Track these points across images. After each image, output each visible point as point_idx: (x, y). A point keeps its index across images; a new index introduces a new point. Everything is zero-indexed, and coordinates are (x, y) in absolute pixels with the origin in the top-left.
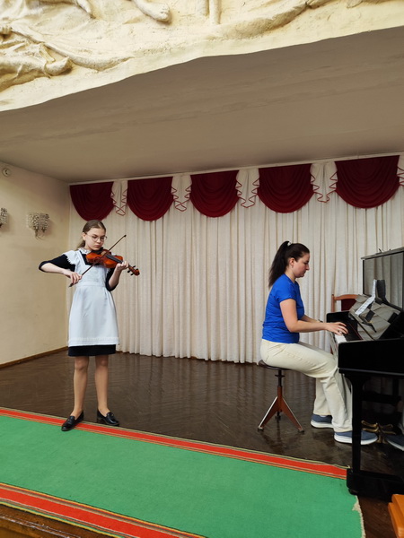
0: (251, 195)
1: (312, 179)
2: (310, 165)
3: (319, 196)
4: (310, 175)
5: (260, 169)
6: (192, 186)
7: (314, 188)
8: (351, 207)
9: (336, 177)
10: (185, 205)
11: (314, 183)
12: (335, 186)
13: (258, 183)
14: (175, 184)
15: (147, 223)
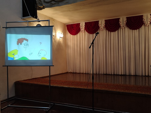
0: (124, 25)
1: (143, 20)
2: (143, 15)
4: (143, 18)
5: (127, 17)
6: (105, 23)
7: (144, 22)
10: (103, 29)
12: (150, 21)
13: (126, 21)
14: (100, 23)
15: (91, 35)
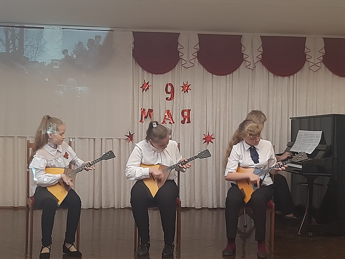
0: (191, 57)
1: (243, 49)
2: (241, 36)
3: (248, 64)
4: (241, 45)
6: (134, 43)
7: (245, 56)
8: (271, 75)
9: (261, 49)
11: (244, 52)
12: (261, 56)
13: (198, 47)
